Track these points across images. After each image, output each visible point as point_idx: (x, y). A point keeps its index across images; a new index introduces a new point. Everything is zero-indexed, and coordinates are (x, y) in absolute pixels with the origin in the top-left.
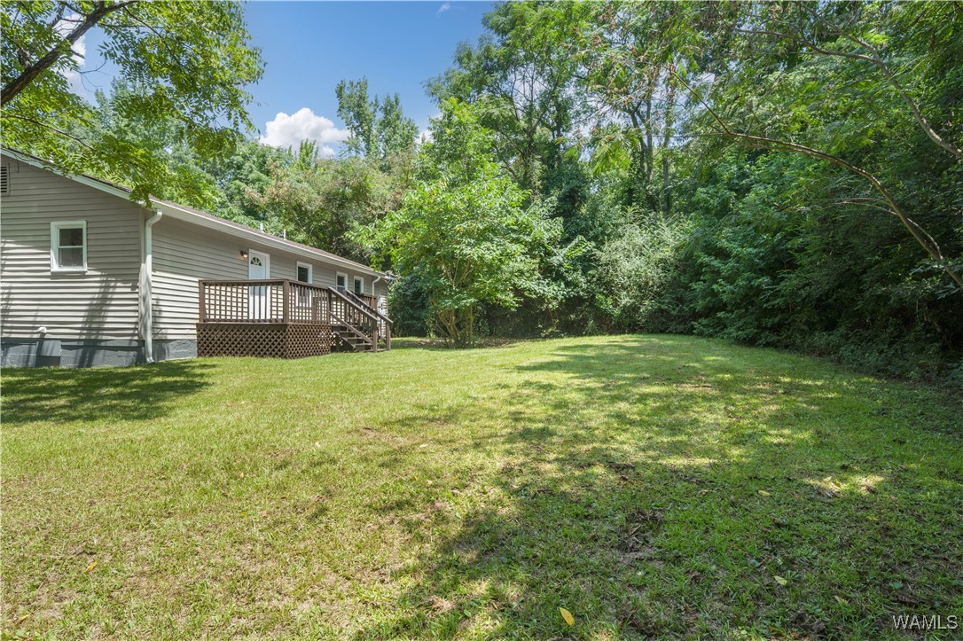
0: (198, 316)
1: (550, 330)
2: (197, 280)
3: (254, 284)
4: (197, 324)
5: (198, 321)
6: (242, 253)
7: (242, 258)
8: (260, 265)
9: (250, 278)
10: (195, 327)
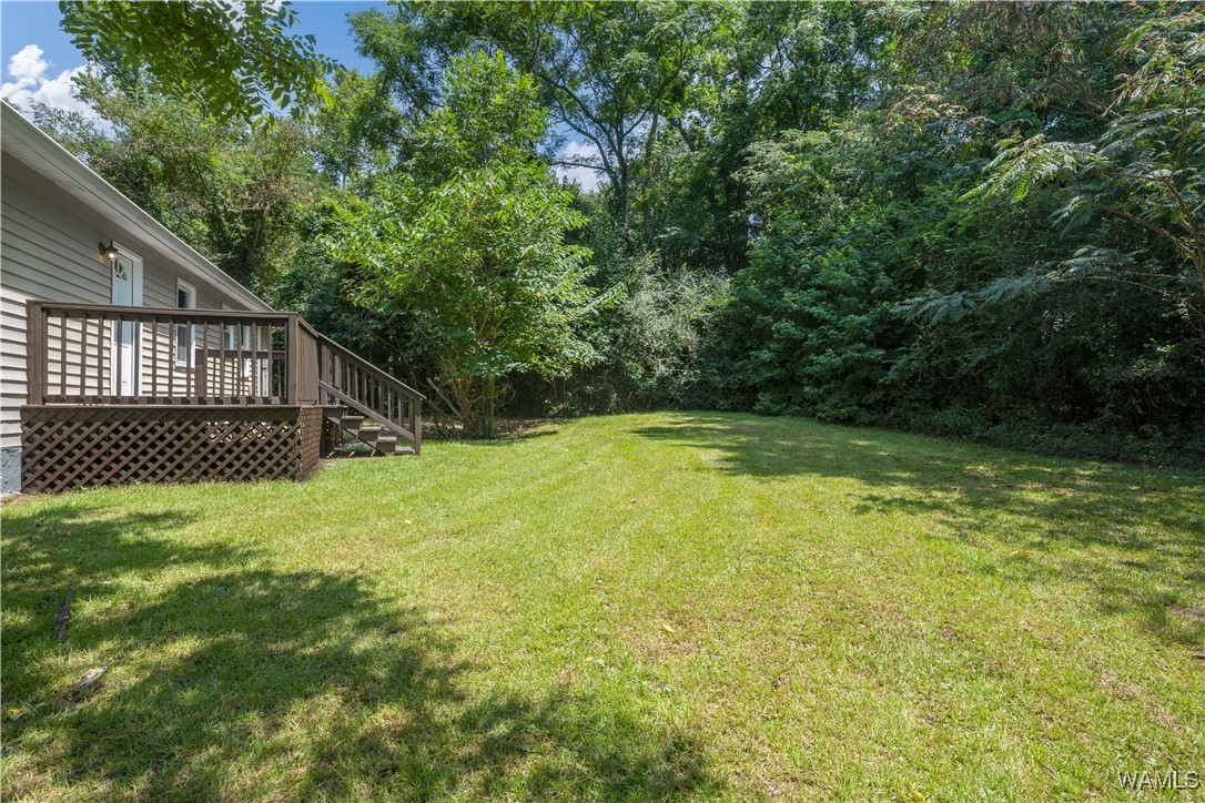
0: (23, 390)
1: (561, 407)
2: (22, 299)
3: (122, 315)
4: (23, 410)
5: (22, 403)
6: (104, 250)
7: (101, 259)
8: (124, 278)
9: (115, 303)
10: (16, 416)
